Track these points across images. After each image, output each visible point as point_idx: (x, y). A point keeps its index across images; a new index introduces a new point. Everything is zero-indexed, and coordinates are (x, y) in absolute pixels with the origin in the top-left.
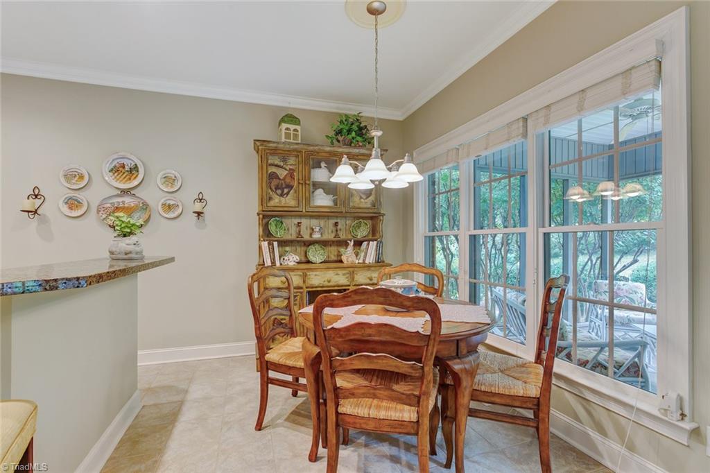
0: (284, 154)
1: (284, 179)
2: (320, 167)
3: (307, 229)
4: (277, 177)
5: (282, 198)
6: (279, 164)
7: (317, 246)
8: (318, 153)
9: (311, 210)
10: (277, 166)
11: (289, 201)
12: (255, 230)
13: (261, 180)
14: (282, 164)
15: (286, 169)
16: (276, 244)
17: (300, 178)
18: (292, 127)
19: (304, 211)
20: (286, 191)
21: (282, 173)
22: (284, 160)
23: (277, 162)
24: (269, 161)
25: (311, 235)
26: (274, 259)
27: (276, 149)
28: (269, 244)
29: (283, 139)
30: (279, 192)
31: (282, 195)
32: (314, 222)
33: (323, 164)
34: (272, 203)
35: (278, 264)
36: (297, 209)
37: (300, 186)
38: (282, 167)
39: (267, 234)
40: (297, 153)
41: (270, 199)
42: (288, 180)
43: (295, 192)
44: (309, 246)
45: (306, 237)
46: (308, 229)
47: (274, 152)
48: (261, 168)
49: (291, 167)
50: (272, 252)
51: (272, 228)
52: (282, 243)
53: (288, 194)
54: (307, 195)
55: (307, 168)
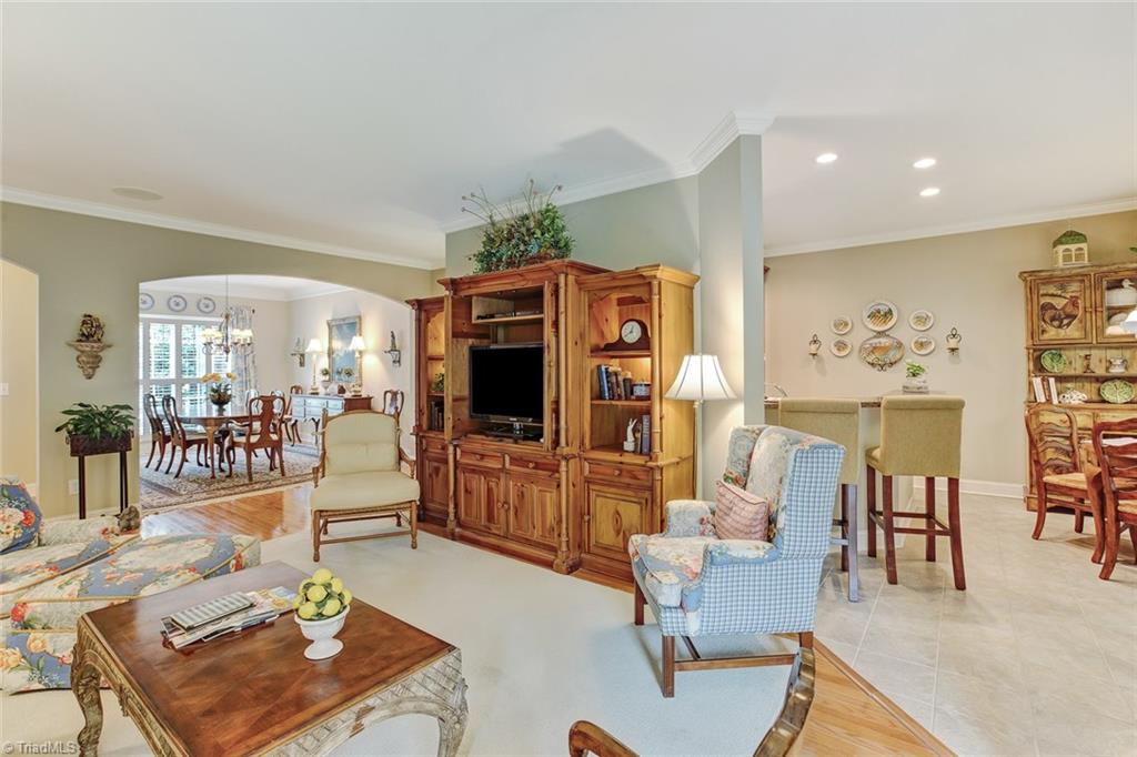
0: (1063, 281)
1: (1063, 309)
2: (1122, 287)
3: (1100, 361)
4: (1052, 307)
5: (1060, 330)
6: (1055, 293)
7: (1118, 383)
8: (1116, 272)
9: (1106, 341)
10: (1053, 295)
11: (1072, 332)
12: (1023, 364)
13: (1030, 314)
14: (1059, 292)
15: (1065, 298)
16: (1052, 380)
17: (1088, 305)
18: (1073, 247)
19: (1094, 342)
20: (1065, 322)
21: (1059, 303)
22: (1062, 287)
23: (1052, 290)
24: (1041, 292)
25: (1107, 369)
26: (1050, 396)
27: (1051, 277)
28: (1043, 380)
29: (1061, 264)
30: (1056, 323)
31: (1060, 327)
32: (1111, 354)
33: (1126, 283)
34: (1046, 336)
35: (1055, 401)
36: (1083, 341)
37: (1088, 315)
38: (1060, 296)
39: (1039, 368)
40: (1082, 277)
41: (1043, 331)
42: (1069, 309)
43: (1081, 322)
44: (1103, 382)
45: (1100, 371)
46: (1104, 361)
47: (1049, 280)
48: (1029, 300)
49: (1074, 294)
50: (1047, 389)
51: (1047, 362)
52: (1060, 379)
53: (1068, 325)
54: (1099, 323)
55: (1098, 293)
